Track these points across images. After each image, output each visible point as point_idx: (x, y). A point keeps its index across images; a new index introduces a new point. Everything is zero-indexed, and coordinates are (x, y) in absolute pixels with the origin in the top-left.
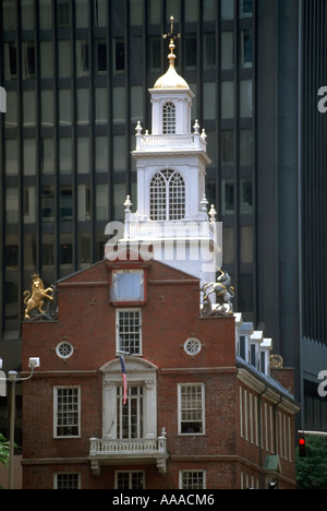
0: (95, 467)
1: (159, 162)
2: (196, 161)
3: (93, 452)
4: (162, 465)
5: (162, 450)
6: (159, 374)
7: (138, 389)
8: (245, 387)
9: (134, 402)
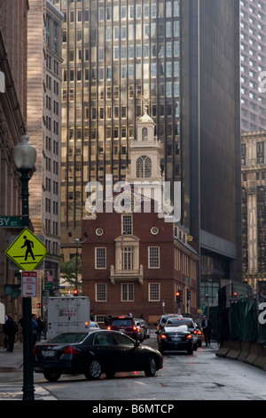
0: (113, 281)
1: (140, 152)
2: (156, 152)
3: (112, 274)
4: (141, 281)
5: (142, 273)
6: (140, 242)
7: (131, 248)
8: (177, 248)
9: (129, 254)
